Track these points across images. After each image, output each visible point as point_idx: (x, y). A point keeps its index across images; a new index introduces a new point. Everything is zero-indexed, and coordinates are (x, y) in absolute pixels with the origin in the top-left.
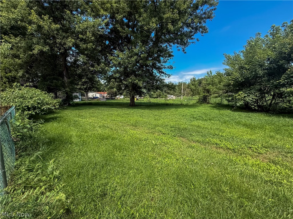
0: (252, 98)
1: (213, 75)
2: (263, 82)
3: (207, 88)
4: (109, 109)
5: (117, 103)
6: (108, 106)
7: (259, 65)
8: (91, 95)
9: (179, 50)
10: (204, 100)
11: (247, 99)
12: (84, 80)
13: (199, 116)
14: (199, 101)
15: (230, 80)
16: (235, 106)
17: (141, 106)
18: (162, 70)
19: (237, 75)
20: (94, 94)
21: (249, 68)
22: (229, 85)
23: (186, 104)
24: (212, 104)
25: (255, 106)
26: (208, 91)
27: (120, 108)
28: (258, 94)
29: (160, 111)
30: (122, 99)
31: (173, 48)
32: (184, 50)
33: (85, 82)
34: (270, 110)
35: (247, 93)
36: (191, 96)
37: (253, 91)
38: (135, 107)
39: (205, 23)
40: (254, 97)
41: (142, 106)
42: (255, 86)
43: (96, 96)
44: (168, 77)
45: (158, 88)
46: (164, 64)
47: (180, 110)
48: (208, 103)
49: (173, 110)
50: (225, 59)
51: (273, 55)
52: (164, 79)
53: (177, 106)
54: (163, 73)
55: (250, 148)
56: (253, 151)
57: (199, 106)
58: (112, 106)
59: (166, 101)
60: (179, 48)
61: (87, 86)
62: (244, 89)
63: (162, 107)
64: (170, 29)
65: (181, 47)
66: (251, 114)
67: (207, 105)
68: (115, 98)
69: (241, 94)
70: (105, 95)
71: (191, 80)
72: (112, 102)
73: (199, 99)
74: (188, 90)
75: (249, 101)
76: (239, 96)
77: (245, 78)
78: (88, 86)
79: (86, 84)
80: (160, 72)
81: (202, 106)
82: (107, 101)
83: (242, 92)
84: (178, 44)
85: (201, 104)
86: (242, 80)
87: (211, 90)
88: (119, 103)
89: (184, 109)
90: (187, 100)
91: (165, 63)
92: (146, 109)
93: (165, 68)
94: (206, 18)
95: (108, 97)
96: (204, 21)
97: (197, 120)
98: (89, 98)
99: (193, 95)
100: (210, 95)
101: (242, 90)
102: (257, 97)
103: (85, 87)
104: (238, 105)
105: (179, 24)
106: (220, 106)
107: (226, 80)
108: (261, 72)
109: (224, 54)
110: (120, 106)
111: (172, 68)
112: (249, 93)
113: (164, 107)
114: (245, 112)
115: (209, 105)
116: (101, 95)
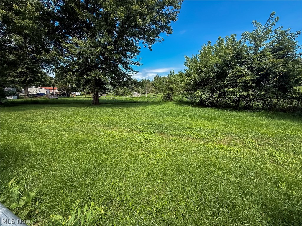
0: (206, 96)
1: (175, 74)
2: (213, 83)
3: (171, 86)
4: (66, 108)
5: (74, 100)
6: (64, 105)
7: (211, 69)
8: (32, 90)
9: (145, 46)
10: (168, 98)
11: (203, 97)
12: (19, 70)
13: (168, 113)
14: (164, 98)
15: (190, 80)
16: (194, 103)
17: (106, 104)
18: (129, 66)
19: (195, 75)
20: (38, 89)
21: (204, 71)
22: (189, 84)
23: (152, 102)
24: (175, 101)
25: (208, 102)
26: (171, 89)
27: (80, 106)
28: (210, 92)
29: (130, 109)
30: (78, 96)
31: (140, 43)
32: (150, 47)
33: (22, 73)
34: (218, 106)
35: (203, 92)
36: (155, 93)
37: (206, 90)
38: (99, 105)
39: (169, 24)
40: (207, 95)
41: (108, 103)
42: (208, 86)
43: (40, 92)
44: (134, 73)
45: (125, 85)
46: (130, 59)
47: (149, 107)
48: (171, 100)
49: (142, 107)
50: (185, 60)
51: (220, 61)
52: (131, 76)
53: (144, 104)
54: (130, 69)
55: (214, 135)
56: (216, 138)
57: (165, 103)
58: (69, 105)
59: (132, 99)
60: (146, 44)
61: (26, 78)
62: (200, 88)
63: (129, 104)
64: (139, 23)
65: (147, 44)
66: (206, 109)
67: (171, 102)
68: (69, 95)
69: (199, 92)
70: (55, 91)
71: (155, 78)
72: (67, 100)
73: (164, 97)
74: (152, 88)
75: (204, 98)
76: (197, 94)
77: (201, 79)
78: (28, 79)
79: (23, 76)
80: (126, 67)
81: (167, 103)
82: (60, 99)
83: (199, 91)
84: (144, 40)
85: (166, 101)
86: (199, 80)
87: (174, 88)
88: (77, 101)
89: (153, 106)
90: (151, 97)
91: (132, 58)
92: (113, 107)
93: (132, 63)
94: (171, 19)
95: (59, 94)
96: (169, 22)
97: (167, 116)
98: (29, 95)
99: (157, 93)
100: (173, 92)
101: (199, 89)
102: (209, 95)
103: (22, 79)
104: (197, 101)
105: (148, 20)
106: (181, 103)
107: (187, 80)
108: (212, 75)
109: (185, 56)
110: (80, 105)
111: (139, 65)
112: (204, 91)
113: (131, 104)
114: (202, 108)
115: (173, 102)
116: (48, 91)
